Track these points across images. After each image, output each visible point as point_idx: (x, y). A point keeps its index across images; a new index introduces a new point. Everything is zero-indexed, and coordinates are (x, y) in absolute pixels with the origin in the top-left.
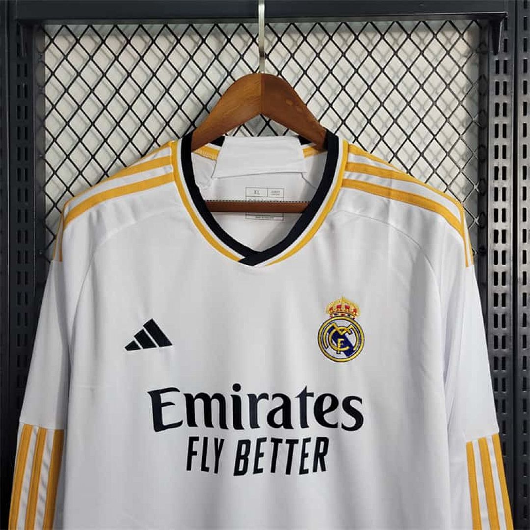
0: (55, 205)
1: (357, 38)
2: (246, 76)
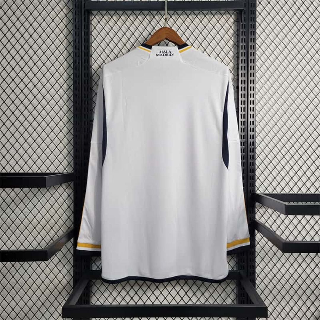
0: (96, 72)
1: (197, 16)
2: (160, 29)
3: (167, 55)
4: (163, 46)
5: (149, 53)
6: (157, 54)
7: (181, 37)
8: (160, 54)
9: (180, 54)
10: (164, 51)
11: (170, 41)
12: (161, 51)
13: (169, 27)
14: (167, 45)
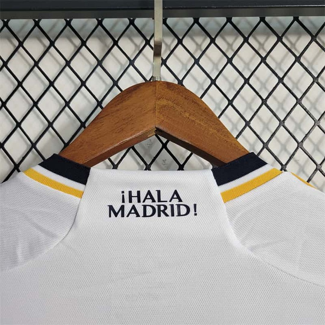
3: (160, 211)
4: (167, 168)
5: (76, 200)
6: (111, 208)
7: (238, 136)
8: (128, 207)
9: (224, 207)
10: (149, 193)
11: (194, 150)
12: (134, 194)
13: (170, 79)
14: (181, 168)
